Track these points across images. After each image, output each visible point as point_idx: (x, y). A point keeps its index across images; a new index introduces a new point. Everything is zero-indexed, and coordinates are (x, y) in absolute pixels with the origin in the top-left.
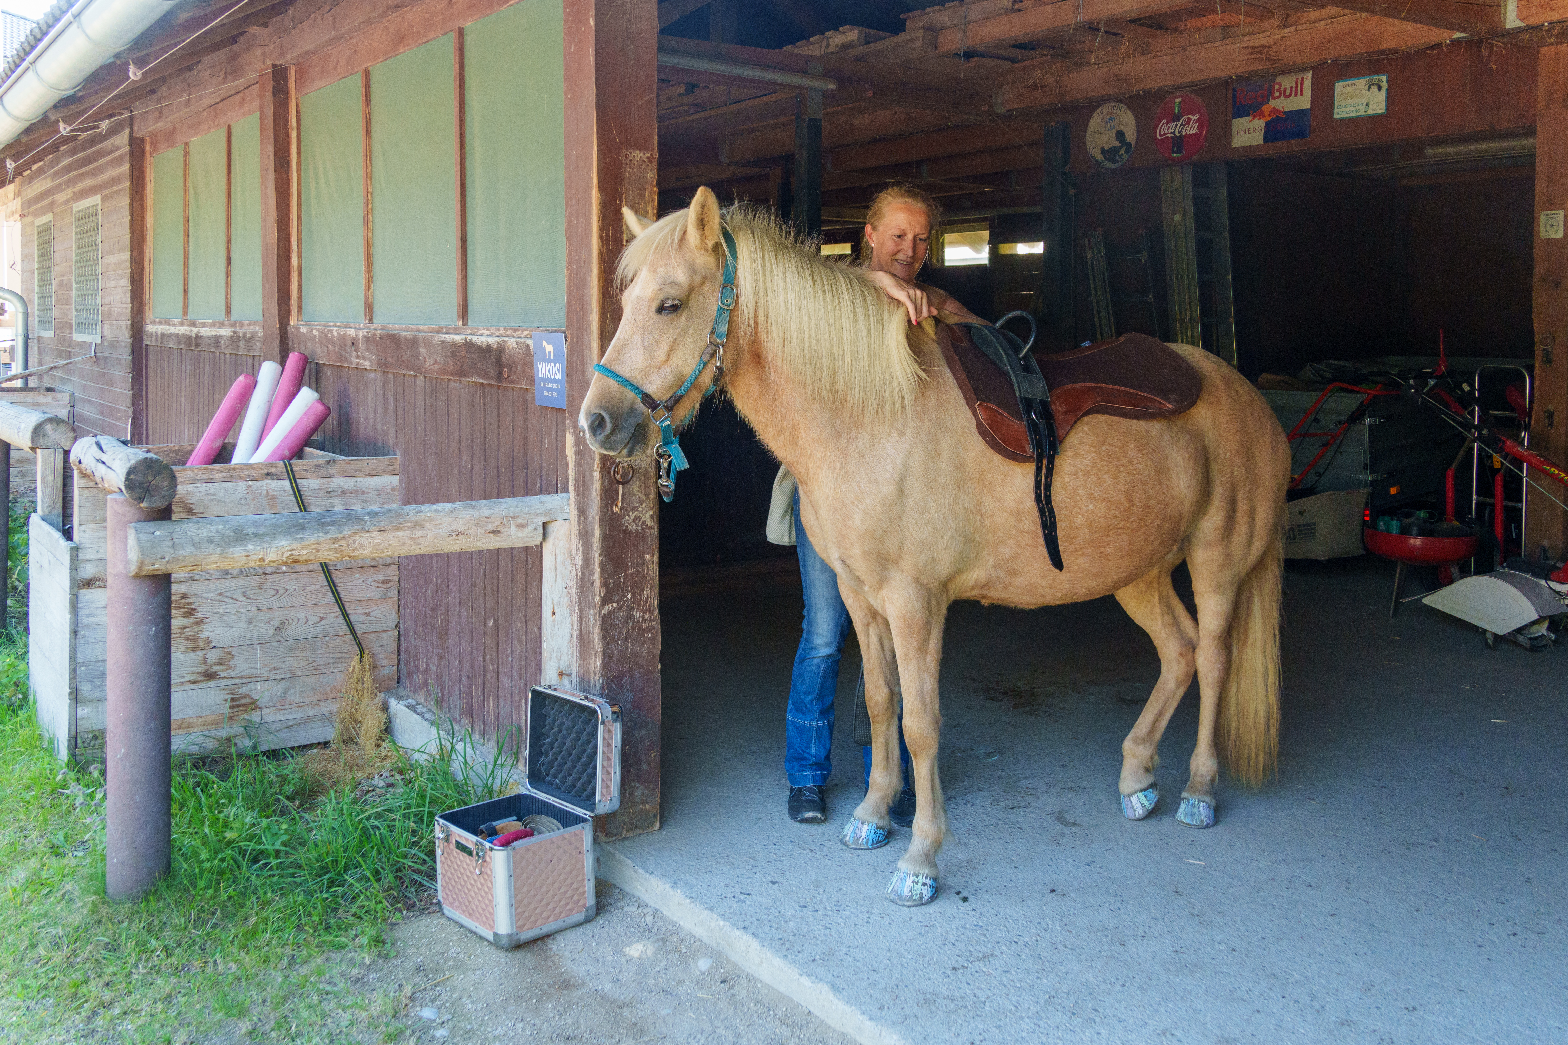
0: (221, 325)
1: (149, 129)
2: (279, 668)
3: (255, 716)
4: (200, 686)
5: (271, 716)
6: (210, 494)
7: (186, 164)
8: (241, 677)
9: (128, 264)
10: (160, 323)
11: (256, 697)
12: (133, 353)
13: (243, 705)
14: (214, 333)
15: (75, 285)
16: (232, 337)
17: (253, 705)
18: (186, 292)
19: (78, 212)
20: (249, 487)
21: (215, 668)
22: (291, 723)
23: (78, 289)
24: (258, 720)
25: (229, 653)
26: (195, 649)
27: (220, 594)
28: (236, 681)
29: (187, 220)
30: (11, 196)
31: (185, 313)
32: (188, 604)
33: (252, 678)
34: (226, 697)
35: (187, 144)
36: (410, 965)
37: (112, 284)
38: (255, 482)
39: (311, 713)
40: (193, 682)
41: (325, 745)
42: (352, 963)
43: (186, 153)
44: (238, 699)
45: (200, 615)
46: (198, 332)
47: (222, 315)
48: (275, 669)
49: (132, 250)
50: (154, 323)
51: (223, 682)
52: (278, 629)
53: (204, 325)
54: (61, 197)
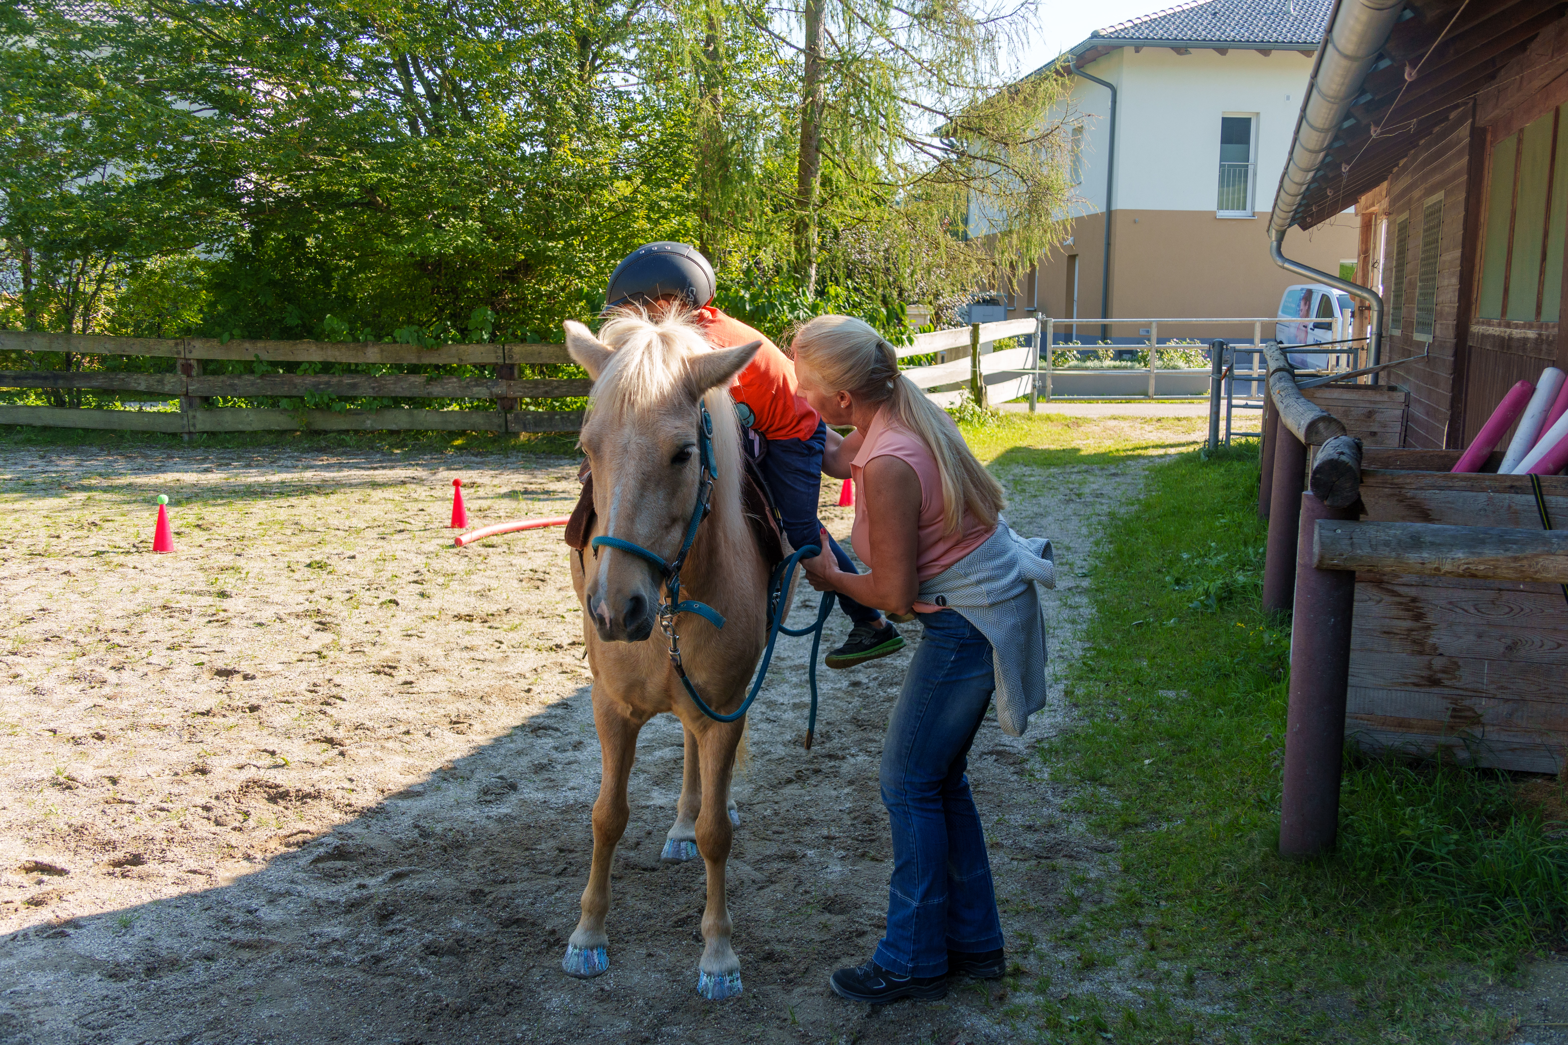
0: (1530, 326)
1: (1488, 118)
2: (1507, 688)
3: (1477, 731)
4: (1423, 690)
5: (1493, 735)
6: (1449, 502)
7: (1519, 152)
8: (1466, 690)
9: (1458, 262)
10: (1483, 323)
11: (1479, 712)
12: (1456, 354)
13: (1466, 717)
14: (1523, 335)
15: (1419, 284)
16: (1537, 339)
17: (1476, 720)
18: (1506, 291)
19: (1428, 208)
20: (1491, 498)
21: (1440, 675)
22: (1515, 746)
23: (1421, 288)
24: (1480, 736)
25: (1456, 663)
26: (1421, 653)
27: (1450, 603)
28: (1461, 692)
29: (1514, 213)
30: (1384, 193)
31: (1504, 313)
32: (1418, 608)
33: (1477, 692)
34: (1449, 706)
35: (1521, 131)
36: (1534, 1001)
37: (1446, 282)
38: (1497, 495)
39: (1539, 741)
40: (1415, 684)
41: (1552, 777)
42: (1475, 979)
43: (1520, 141)
44: (1460, 711)
45: (1430, 620)
46: (1511, 334)
47: (1532, 317)
48: (1502, 687)
49: (1463, 247)
50: (1478, 323)
51: (1446, 691)
52: (1509, 648)
53: (1517, 326)
54: (1417, 193)
